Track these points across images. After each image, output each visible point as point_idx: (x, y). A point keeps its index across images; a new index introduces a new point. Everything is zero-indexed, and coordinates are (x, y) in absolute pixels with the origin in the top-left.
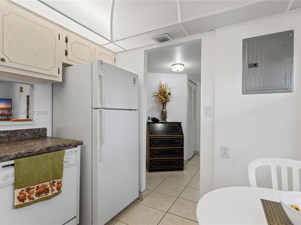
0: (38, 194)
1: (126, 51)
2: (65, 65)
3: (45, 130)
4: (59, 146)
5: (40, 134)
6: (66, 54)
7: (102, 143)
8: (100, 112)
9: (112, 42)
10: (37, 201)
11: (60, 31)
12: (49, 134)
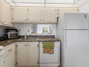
0: (48, 51)
1: (83, 4)
2: (58, 18)
3: (54, 36)
4: (53, 41)
5: (53, 37)
6: (58, 14)
7: (66, 42)
8: (65, 31)
9: (74, 4)
10: (47, 53)
11: (56, 8)
12: (56, 37)
